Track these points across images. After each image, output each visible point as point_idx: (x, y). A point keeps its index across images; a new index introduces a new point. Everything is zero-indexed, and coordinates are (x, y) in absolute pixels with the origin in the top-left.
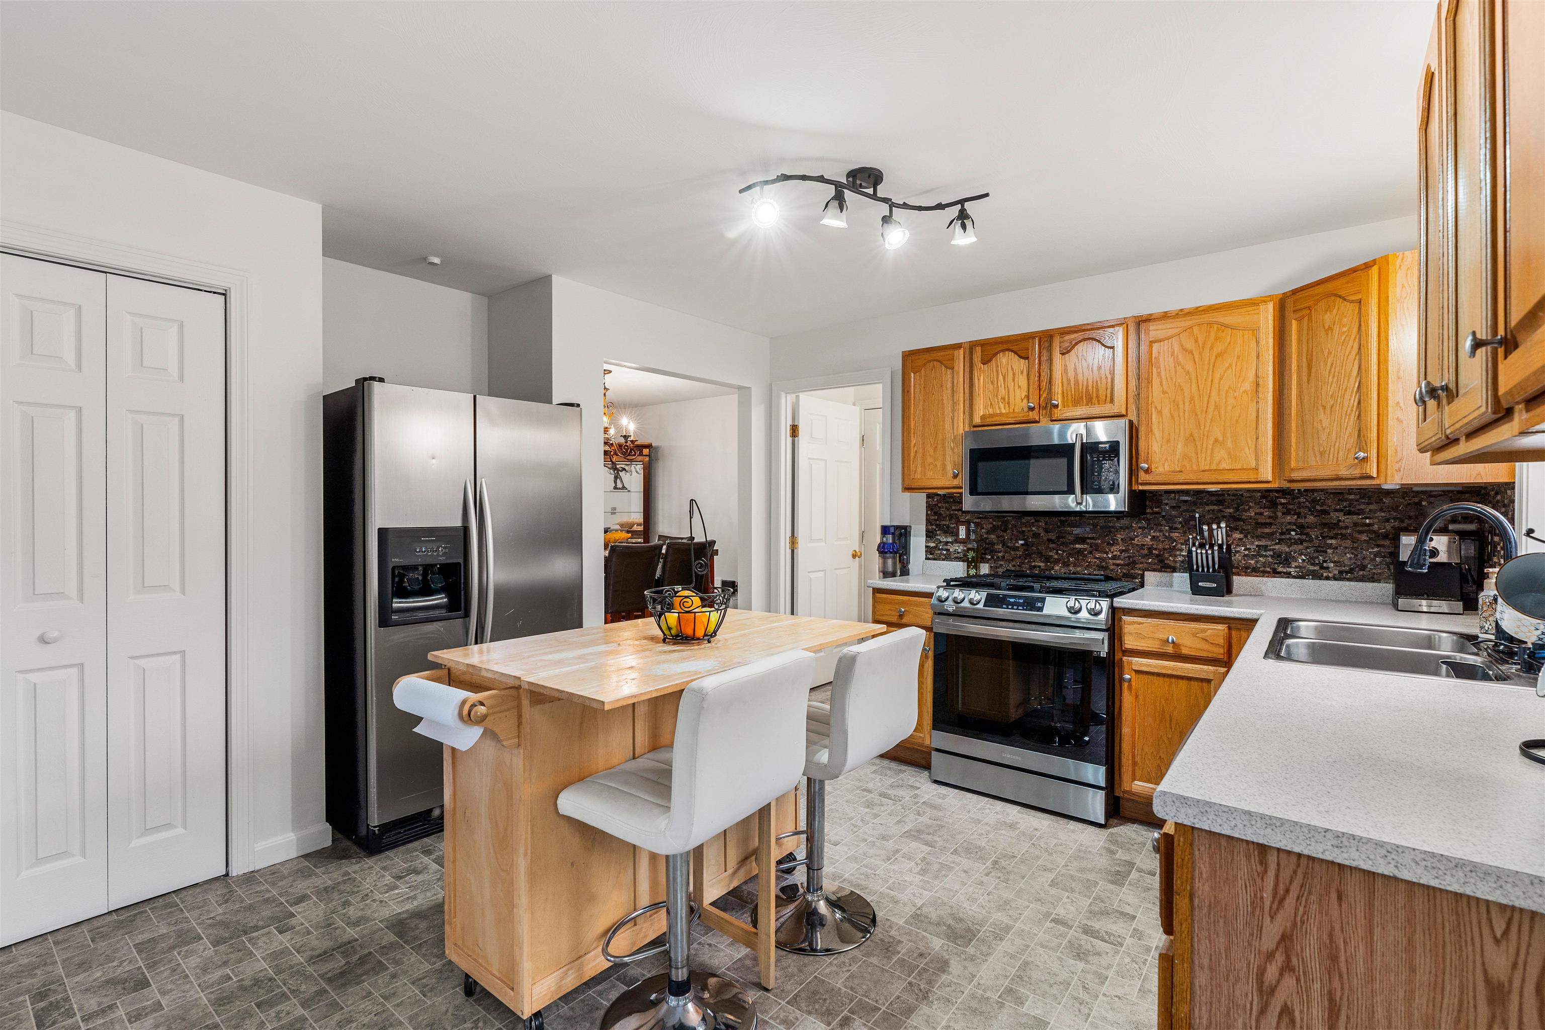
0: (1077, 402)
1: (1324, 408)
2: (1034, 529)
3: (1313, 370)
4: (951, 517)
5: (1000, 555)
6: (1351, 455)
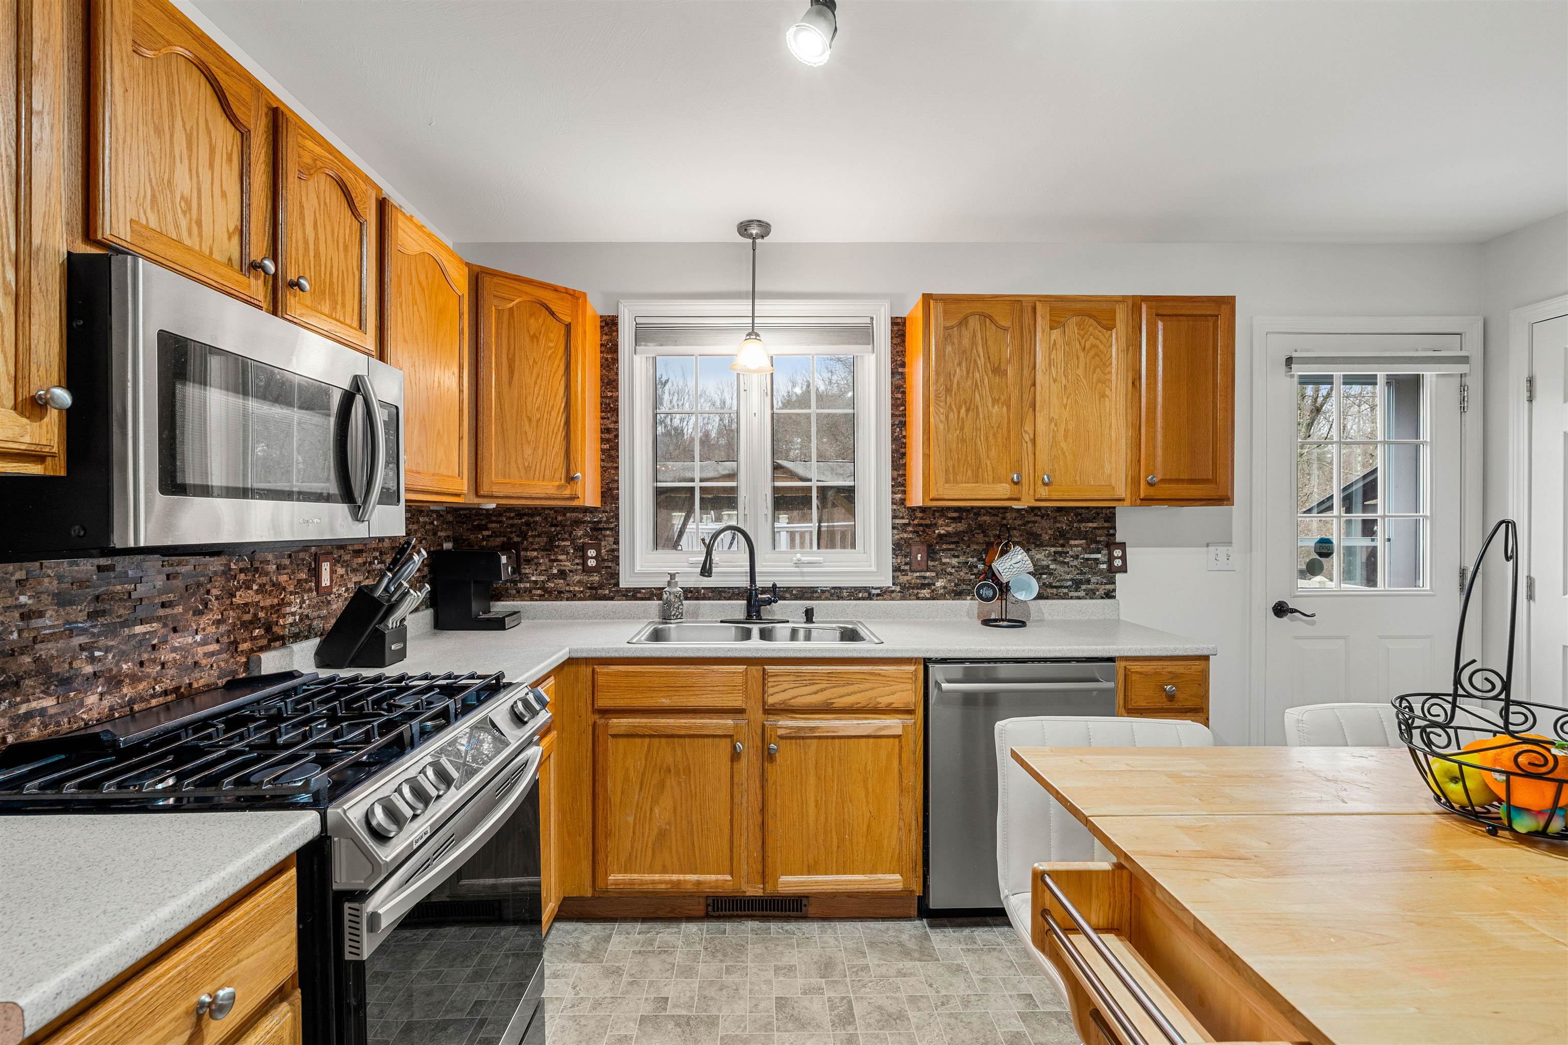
1: (530, 420)
3: (516, 373)
6: (558, 475)
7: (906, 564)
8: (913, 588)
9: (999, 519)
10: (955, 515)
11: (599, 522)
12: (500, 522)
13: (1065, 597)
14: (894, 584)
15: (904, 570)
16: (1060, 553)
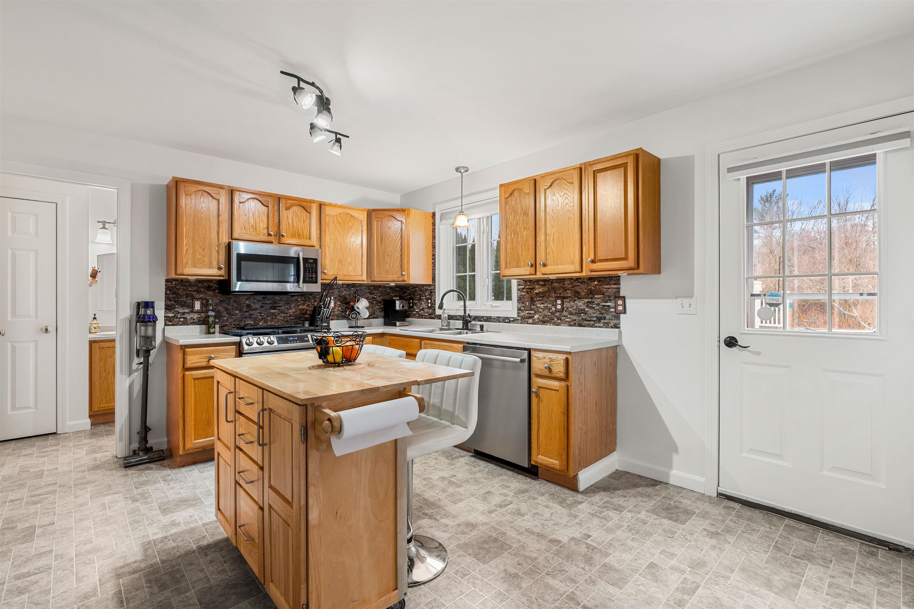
0: (293, 236)
1: (388, 255)
2: (247, 302)
3: (383, 241)
4: (187, 296)
5: (225, 318)
6: (398, 273)
7: (523, 307)
8: (526, 318)
9: (561, 285)
10: (543, 283)
11: (431, 290)
12: (409, 290)
13: (593, 326)
14: (518, 316)
15: (522, 310)
16: (590, 302)
